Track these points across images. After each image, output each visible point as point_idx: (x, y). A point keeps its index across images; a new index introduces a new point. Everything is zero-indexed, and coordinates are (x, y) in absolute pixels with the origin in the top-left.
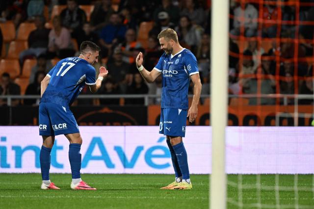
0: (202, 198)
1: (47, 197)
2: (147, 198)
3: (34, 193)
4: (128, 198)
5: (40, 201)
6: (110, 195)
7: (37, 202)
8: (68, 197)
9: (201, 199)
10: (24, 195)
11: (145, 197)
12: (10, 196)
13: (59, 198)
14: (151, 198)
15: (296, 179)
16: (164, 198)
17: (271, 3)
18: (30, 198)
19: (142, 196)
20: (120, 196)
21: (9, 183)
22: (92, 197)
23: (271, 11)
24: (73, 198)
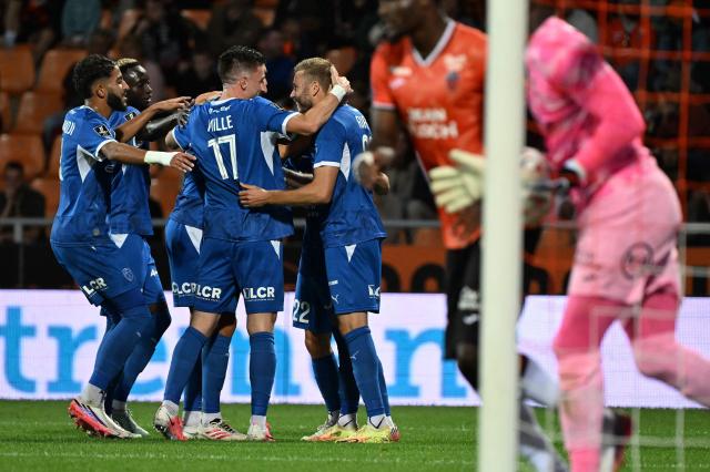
0: (464, 462)
1: (101, 456)
2: (335, 461)
3: (71, 447)
4: (290, 459)
5: (84, 465)
6: (248, 454)
7: (76, 467)
8: (151, 456)
9: (461, 465)
10: (49, 451)
11: (331, 459)
12: (15, 454)
13: (128, 460)
14: (344, 460)
15: (680, 420)
16: (375, 461)
17: (629, 8)
18: (62, 458)
19: (323, 456)
20: (271, 455)
21: (14, 423)
22: (205, 457)
23: (629, 27)
24: (161, 460)
